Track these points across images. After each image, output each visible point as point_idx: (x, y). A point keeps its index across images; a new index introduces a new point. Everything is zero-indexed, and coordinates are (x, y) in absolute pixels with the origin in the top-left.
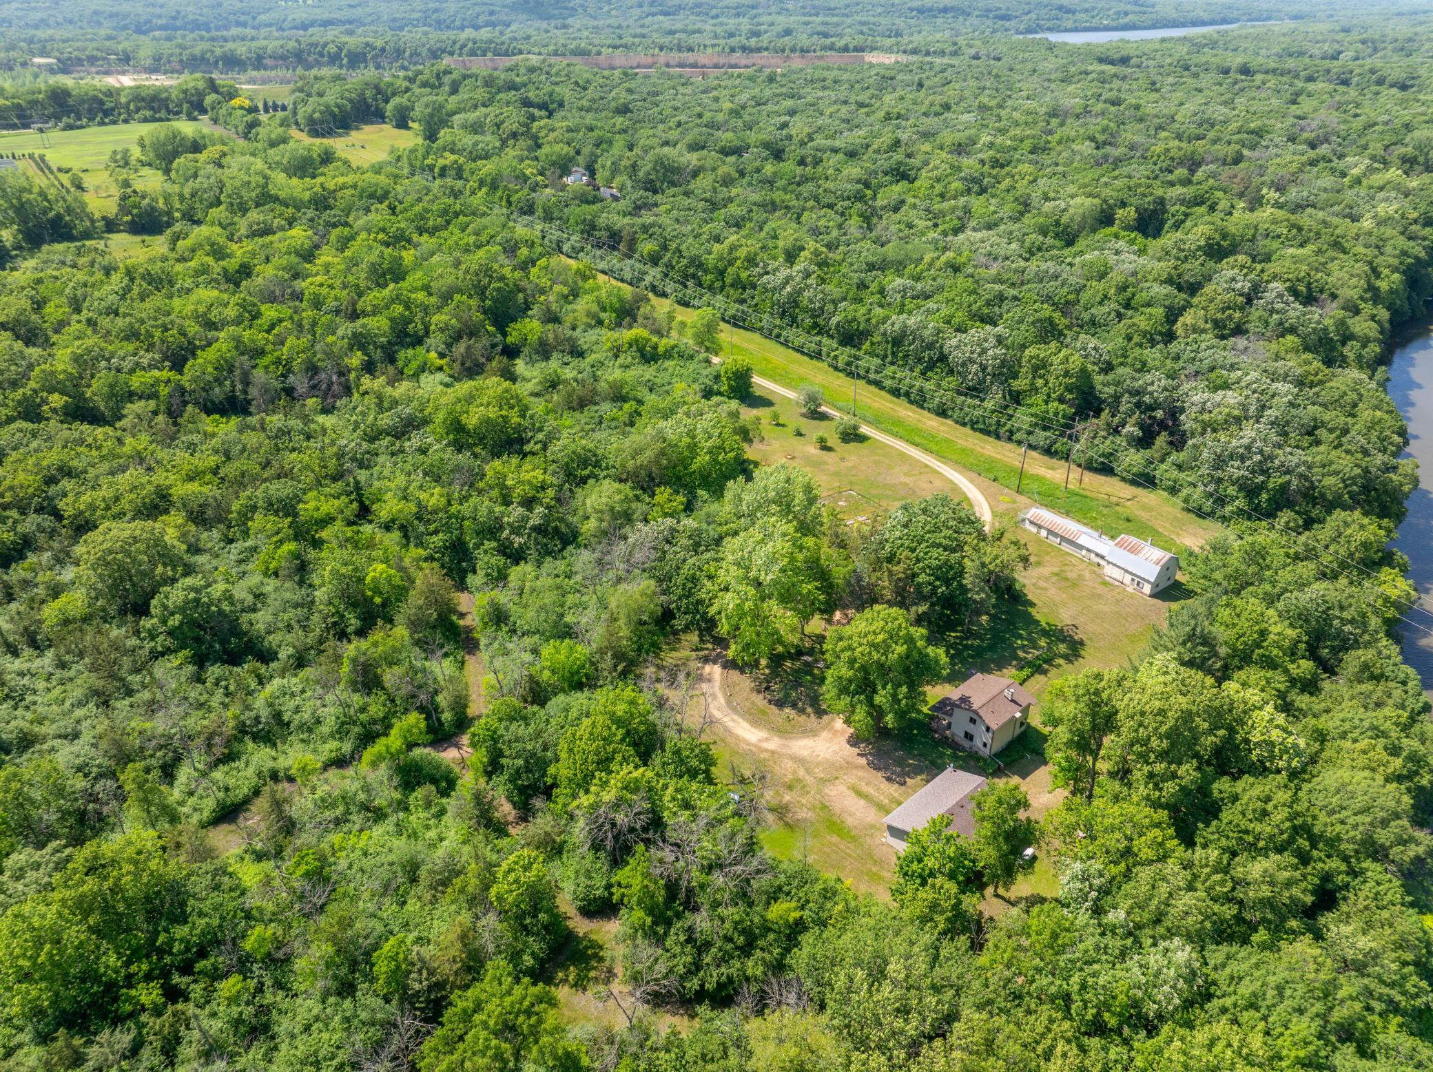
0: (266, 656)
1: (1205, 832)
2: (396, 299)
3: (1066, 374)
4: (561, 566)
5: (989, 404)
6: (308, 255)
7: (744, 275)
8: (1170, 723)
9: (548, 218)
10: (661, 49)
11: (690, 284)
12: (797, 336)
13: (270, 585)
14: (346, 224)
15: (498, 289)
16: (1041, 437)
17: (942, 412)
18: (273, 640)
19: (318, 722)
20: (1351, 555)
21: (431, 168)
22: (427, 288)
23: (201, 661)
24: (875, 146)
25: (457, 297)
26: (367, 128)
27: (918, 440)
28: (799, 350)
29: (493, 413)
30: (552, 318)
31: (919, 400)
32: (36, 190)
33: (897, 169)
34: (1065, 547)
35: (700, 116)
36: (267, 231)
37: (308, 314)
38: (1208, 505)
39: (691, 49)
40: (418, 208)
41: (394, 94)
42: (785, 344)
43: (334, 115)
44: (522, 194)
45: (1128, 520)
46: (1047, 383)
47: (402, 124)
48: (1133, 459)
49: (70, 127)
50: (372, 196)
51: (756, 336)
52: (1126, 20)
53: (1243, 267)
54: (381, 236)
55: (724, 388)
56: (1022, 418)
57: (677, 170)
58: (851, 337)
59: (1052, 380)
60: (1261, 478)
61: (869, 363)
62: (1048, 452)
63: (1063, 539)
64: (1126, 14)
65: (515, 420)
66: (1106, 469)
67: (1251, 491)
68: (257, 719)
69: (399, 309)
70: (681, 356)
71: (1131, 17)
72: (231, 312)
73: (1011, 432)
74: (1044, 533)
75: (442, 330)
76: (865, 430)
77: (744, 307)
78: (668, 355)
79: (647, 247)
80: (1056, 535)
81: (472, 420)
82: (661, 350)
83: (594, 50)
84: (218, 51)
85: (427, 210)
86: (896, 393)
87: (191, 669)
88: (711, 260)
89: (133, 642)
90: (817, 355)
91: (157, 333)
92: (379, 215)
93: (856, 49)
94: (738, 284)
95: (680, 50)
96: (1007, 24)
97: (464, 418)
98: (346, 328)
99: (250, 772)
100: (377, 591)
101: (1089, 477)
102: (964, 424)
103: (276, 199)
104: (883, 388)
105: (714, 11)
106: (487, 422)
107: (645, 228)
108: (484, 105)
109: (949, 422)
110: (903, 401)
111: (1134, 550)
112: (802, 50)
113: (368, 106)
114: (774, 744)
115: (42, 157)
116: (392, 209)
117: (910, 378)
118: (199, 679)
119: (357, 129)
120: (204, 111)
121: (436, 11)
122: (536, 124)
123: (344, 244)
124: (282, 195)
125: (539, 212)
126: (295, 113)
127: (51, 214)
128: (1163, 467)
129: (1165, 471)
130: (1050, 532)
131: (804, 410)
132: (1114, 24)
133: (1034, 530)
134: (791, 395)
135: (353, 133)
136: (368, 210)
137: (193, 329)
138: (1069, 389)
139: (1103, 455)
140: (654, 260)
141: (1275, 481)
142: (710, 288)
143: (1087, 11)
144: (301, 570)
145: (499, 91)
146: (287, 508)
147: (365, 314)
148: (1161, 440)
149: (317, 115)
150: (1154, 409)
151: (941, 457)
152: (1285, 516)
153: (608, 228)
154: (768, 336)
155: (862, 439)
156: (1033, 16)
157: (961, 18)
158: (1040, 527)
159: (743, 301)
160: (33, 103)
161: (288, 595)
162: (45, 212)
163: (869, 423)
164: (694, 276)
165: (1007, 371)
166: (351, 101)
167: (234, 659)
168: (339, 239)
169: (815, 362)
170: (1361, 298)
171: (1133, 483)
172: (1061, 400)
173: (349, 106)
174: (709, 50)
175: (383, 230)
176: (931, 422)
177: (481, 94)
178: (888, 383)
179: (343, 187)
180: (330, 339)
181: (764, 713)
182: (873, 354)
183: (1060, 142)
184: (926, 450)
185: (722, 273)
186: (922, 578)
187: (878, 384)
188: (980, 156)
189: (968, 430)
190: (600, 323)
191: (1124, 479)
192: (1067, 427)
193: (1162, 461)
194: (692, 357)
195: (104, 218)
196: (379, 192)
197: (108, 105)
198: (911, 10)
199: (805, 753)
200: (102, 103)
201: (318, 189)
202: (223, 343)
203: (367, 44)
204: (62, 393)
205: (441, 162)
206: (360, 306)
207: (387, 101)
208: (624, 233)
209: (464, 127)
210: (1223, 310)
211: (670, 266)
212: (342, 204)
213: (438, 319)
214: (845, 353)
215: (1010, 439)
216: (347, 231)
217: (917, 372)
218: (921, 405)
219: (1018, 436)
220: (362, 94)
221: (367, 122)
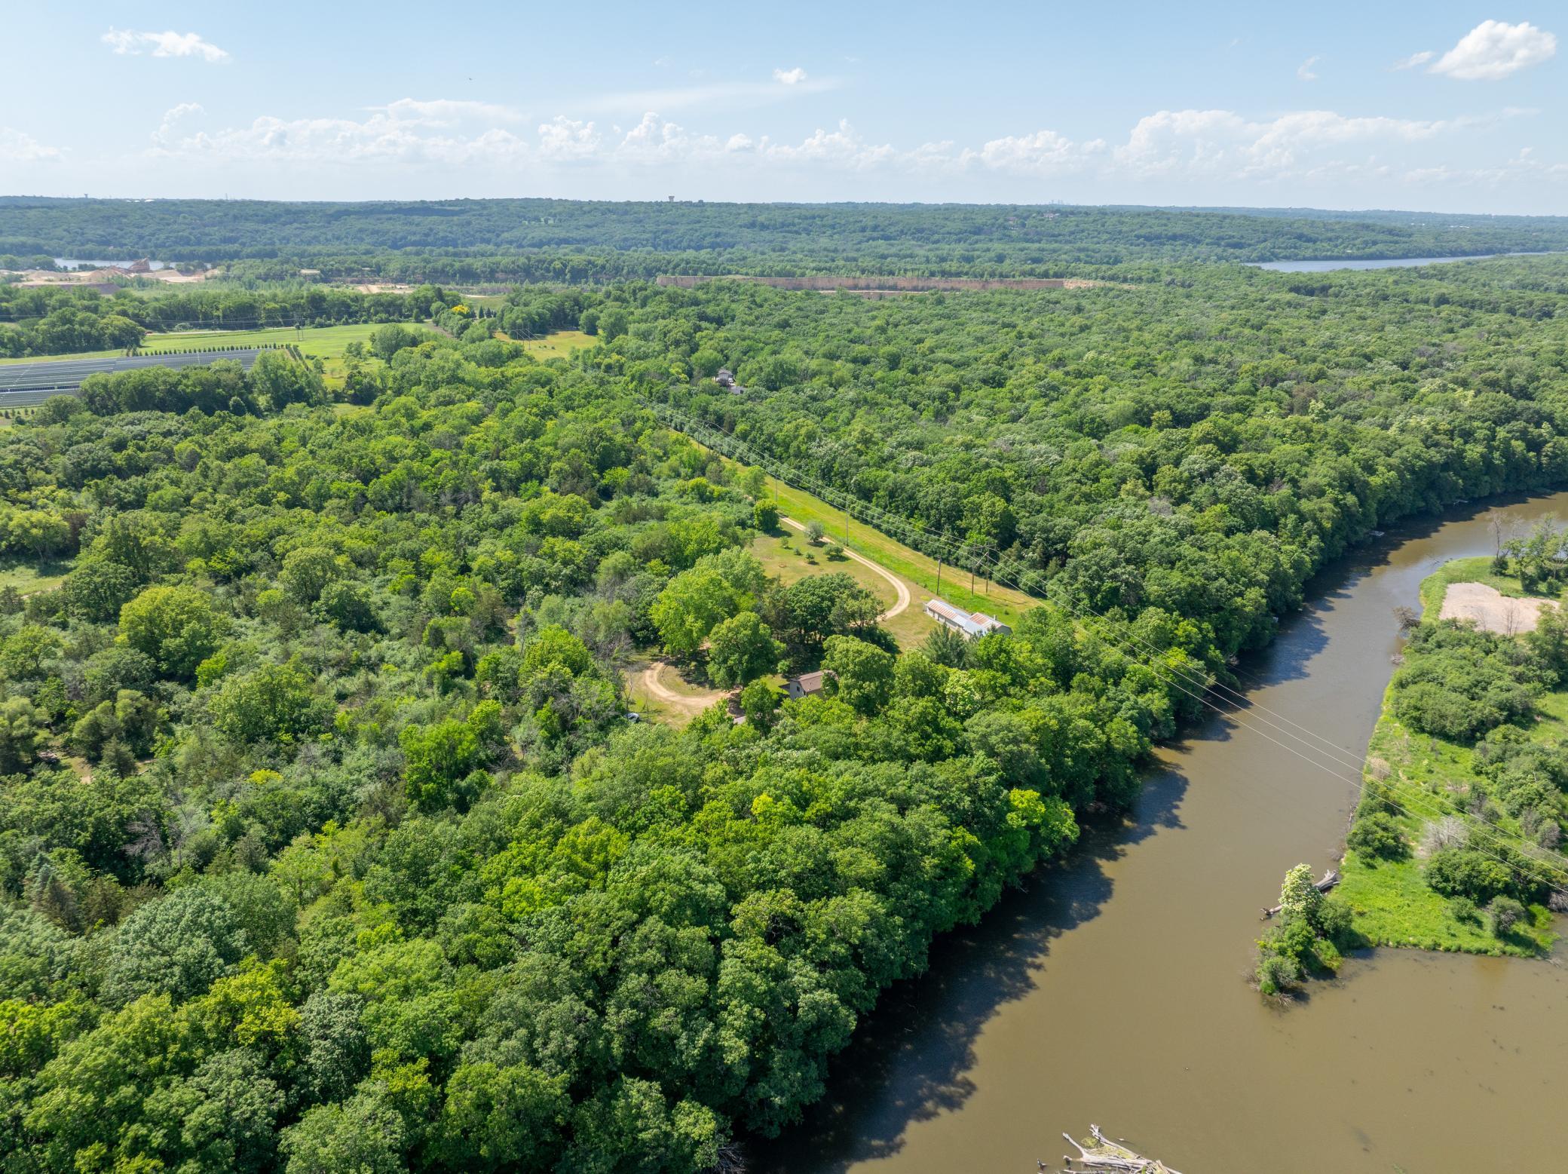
0: (384, 632)
2: (531, 450)
3: (992, 514)
4: (577, 600)
5: (943, 539)
6: (476, 420)
7: (803, 447)
9: (677, 405)
10: (863, 272)
11: (766, 455)
12: (830, 493)
13: (394, 599)
14: (511, 401)
15: (604, 447)
16: (975, 562)
17: (916, 547)
18: (388, 625)
19: (404, 662)
21: (599, 365)
22: (555, 445)
23: (343, 629)
24: (984, 359)
25: (573, 451)
26: (562, 334)
27: (885, 561)
29: (562, 513)
30: (643, 469)
31: (900, 536)
32: (288, 367)
33: (993, 378)
35: (849, 331)
36: (451, 402)
37: (463, 455)
39: (891, 273)
40: (568, 392)
41: (590, 306)
42: (823, 500)
43: (533, 322)
44: (661, 387)
46: (979, 522)
47: (592, 331)
48: (1029, 577)
49: (322, 326)
50: (537, 382)
51: (806, 494)
52: (1373, 249)
54: (535, 410)
55: (756, 522)
56: (964, 550)
58: (866, 493)
59: (982, 519)
61: (875, 511)
64: (1375, 243)
65: (577, 518)
66: (1012, 584)
67: (1092, 592)
68: (369, 658)
69: (529, 456)
70: (731, 500)
71: (1380, 247)
72: (409, 451)
73: (957, 559)
74: (936, 616)
75: (557, 473)
76: (847, 552)
77: (799, 472)
78: (721, 498)
79: (740, 427)
80: (942, 617)
81: (545, 517)
82: (716, 494)
83: (799, 272)
84: (457, 265)
85: (574, 393)
86: (888, 533)
87: (338, 630)
88: (780, 436)
89: (307, 615)
90: (842, 507)
91: (355, 461)
92: (540, 395)
93: (1056, 275)
94: (798, 455)
95: (881, 273)
96: (1238, 252)
97: (542, 517)
98: (486, 465)
100: (457, 603)
101: (1002, 589)
102: (929, 555)
103: (462, 381)
105: (936, 237)
106: (555, 517)
107: (743, 413)
108: (664, 318)
111: (980, 622)
112: (1001, 275)
113: (566, 315)
115: (295, 348)
116: (551, 393)
117: (898, 522)
118: (342, 634)
119: (553, 334)
120: (429, 316)
121: (666, 232)
122: (699, 334)
123: (505, 413)
124: (467, 378)
125: (671, 401)
126: (502, 319)
127: (296, 386)
129: (1051, 586)
130: (939, 615)
131: (809, 540)
132: (1356, 252)
133: (931, 614)
134: (801, 527)
135: (549, 338)
136: (531, 392)
137: (380, 460)
138: (995, 526)
139: (1011, 574)
140: (744, 437)
141: (1108, 584)
142: (780, 458)
143: (1330, 240)
144: (415, 591)
145: (681, 306)
146: (414, 556)
147: (504, 459)
148: (1053, 563)
149: (519, 321)
150: (1056, 543)
151: (896, 572)
152: (1115, 610)
153: (715, 413)
154: (814, 493)
155: (844, 559)
156: (1268, 244)
157: (1190, 246)
158: (934, 612)
160: (296, 307)
161: (403, 603)
162: (292, 384)
163: (856, 549)
165: (955, 514)
166: (549, 310)
167: (363, 629)
168: (502, 410)
169: (841, 513)
172: (988, 534)
173: (548, 314)
174: (909, 274)
175: (536, 405)
176: (892, 546)
177: (664, 308)
178: (884, 526)
179: (518, 375)
180: (474, 472)
181: (679, 686)
182: (877, 505)
183: (1164, 360)
184: (888, 567)
185: (787, 447)
186: (798, 612)
187: (878, 527)
189: (931, 559)
190: (678, 475)
192: (994, 557)
193: (1051, 578)
194: (739, 501)
195: (334, 392)
196: (545, 380)
197: (354, 309)
198: (1138, 237)
199: (693, 704)
200: (349, 306)
201: (498, 376)
202: (399, 470)
203: (589, 262)
204: (287, 492)
205: (607, 361)
206: (502, 453)
207: (581, 312)
208: (726, 418)
209: (637, 334)
211: (754, 441)
212: (513, 388)
213: (556, 465)
214: (860, 505)
215: (956, 565)
216: (508, 405)
217: (903, 517)
218: (902, 541)
219: (962, 562)
220: (563, 304)
221: (563, 328)
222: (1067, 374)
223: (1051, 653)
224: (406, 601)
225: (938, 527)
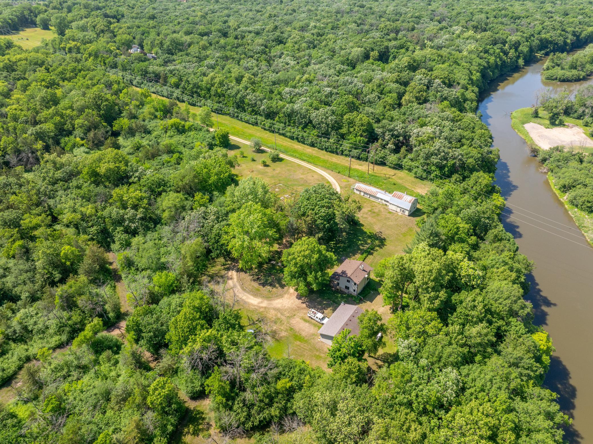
0: (15, 299)
1: (452, 318)
2: (57, 114)
3: (362, 125)
4: (156, 235)
5: (331, 140)
6: (7, 95)
7: (219, 91)
8: (434, 275)
9: (124, 69)
11: (195, 96)
12: (246, 116)
13: (11, 263)
14: (25, 78)
15: (106, 105)
16: (355, 152)
17: (312, 145)
18: (17, 290)
19: (47, 328)
20: (482, 190)
21: (64, 49)
22: (71, 107)
24: (267, 29)
25: (86, 110)
26: (28, 30)
28: (247, 122)
29: (112, 166)
30: (133, 117)
31: (302, 141)
33: (278, 39)
34: (372, 199)
35: (188, 19)
37: (11, 124)
38: (424, 175)
40: (60, 69)
41: (39, 13)
42: (241, 120)
43: (9, 24)
44: (110, 59)
45: (395, 184)
46: (355, 130)
47: (46, 26)
48: (393, 158)
50: (36, 64)
51: (228, 117)
53: (424, 74)
55: (217, 143)
56: (346, 145)
57: (182, 44)
58: (270, 115)
59: (356, 128)
60: (445, 162)
61: (279, 126)
62: (359, 158)
63: (370, 195)
65: (123, 168)
66: (383, 164)
67: (441, 168)
68: (15, 332)
69: (58, 118)
70: (196, 129)
73: (342, 151)
74: (362, 194)
75: (81, 127)
76: (282, 156)
77: (221, 105)
78: (190, 129)
79: (173, 80)
80: (367, 194)
81: (102, 169)
82: (186, 127)
86: (292, 138)
88: (203, 84)
90: (256, 124)
92: (41, 73)
94: (217, 95)
97: (98, 170)
98: (31, 130)
99: (15, 358)
100: (67, 258)
101: (377, 167)
102: (322, 149)
104: (286, 137)
106: (110, 170)
107: (171, 72)
108: (86, 17)
109: (316, 149)
110: (295, 141)
111: (400, 198)
113: (27, 19)
114: (265, 304)
116: (47, 70)
117: (297, 131)
119: (23, 30)
122: (112, 26)
123: (25, 89)
125: (120, 67)
128: (405, 160)
129: (406, 162)
130: (365, 193)
131: (254, 149)
133: (358, 193)
134: (248, 143)
135: (21, 32)
136: (35, 71)
138: (364, 131)
139: (381, 158)
140: (177, 86)
141: (451, 162)
142: (204, 97)
144: (27, 253)
145: (92, 11)
146: (15, 224)
147: (41, 122)
148: (403, 149)
150: (398, 137)
151: (316, 165)
152: (455, 177)
153: (154, 73)
154: (233, 117)
155: (281, 160)
158: (360, 191)
159: (220, 102)
161: (22, 267)
163: (283, 152)
164: (196, 92)
165: (337, 126)
166: (17, 16)
168: (22, 86)
169: (255, 127)
170: (468, 84)
171: (394, 168)
172: (361, 136)
173: (16, 19)
175: (44, 80)
176: (309, 150)
177: (83, 12)
178: (288, 134)
179: (20, 60)
180: (24, 136)
181: (258, 290)
182: (281, 122)
183: (343, 24)
184: (309, 162)
185: (209, 90)
186: (319, 222)
187: (283, 135)
188: (312, 31)
189: (324, 152)
190: (156, 117)
191: (390, 167)
192: (365, 148)
193: (404, 158)
194: (201, 130)
196: (39, 62)
199: (279, 306)
201: (7, 61)
205: (68, 46)
206: (38, 118)
207: (36, 17)
208: (161, 74)
209: (78, 28)
210: (419, 92)
211: (184, 88)
212: (20, 68)
213: (78, 122)
214: (268, 123)
215: (342, 154)
216: (25, 82)
217: (300, 128)
218: (303, 143)
219: (345, 153)
220: (22, 13)
221: (28, 27)
222: (313, 34)
223: (469, 220)
224: (23, 265)
225: (326, 135)
